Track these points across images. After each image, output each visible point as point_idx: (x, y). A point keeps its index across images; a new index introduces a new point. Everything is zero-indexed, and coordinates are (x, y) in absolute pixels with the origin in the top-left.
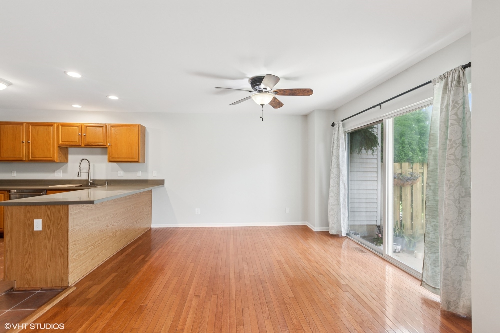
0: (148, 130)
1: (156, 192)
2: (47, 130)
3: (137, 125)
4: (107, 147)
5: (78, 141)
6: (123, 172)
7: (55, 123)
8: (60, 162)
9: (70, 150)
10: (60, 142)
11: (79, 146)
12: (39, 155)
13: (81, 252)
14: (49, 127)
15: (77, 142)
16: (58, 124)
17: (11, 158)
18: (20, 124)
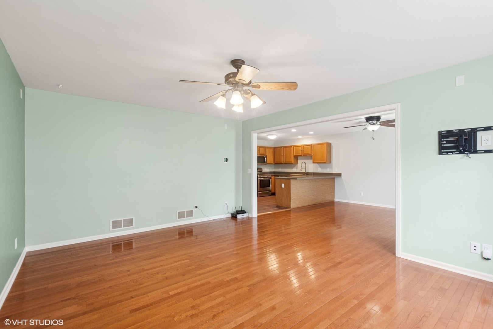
0: (332, 145)
1: (337, 180)
3: (325, 143)
4: (312, 156)
6: (320, 169)
8: (295, 164)
9: (299, 157)
10: (295, 155)
11: (301, 156)
12: (287, 161)
13: (295, 198)
14: (290, 148)
15: (301, 154)
17: (279, 163)
18: (281, 147)
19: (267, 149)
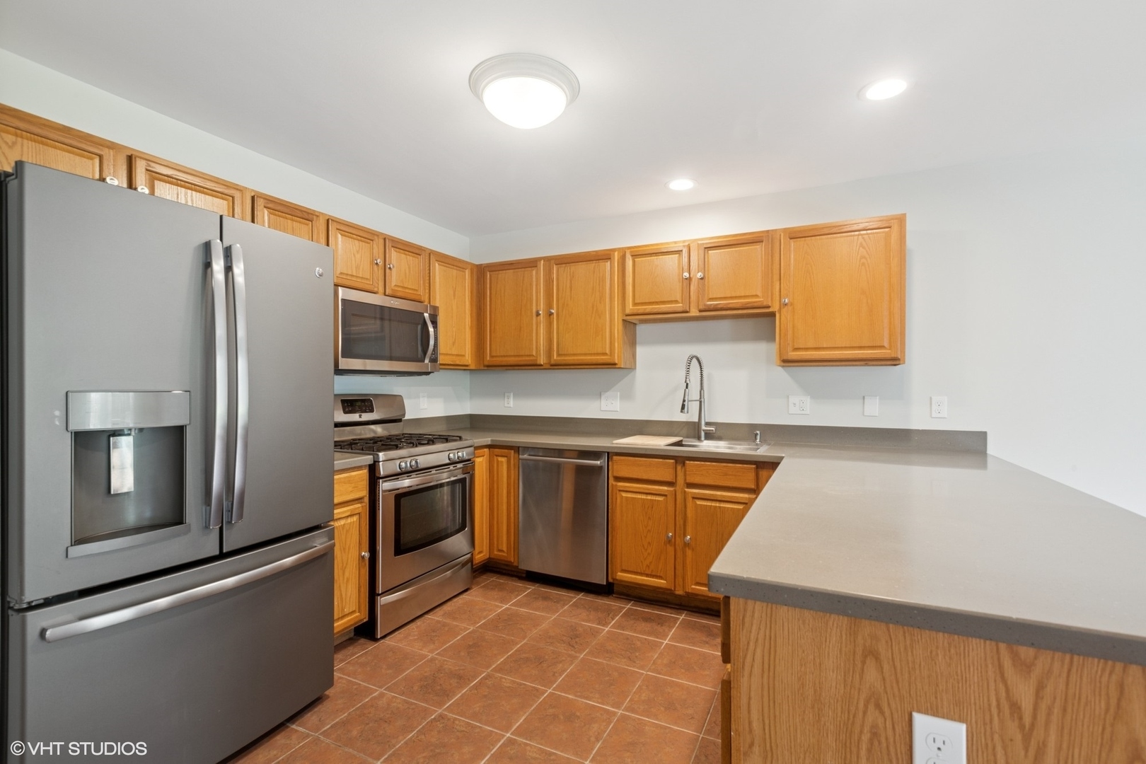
2: (594, 272)
4: (773, 315)
5: (679, 298)
7: (614, 250)
10: (630, 307)
11: (678, 316)
12: (579, 348)
14: (602, 264)
15: (676, 302)
16: (623, 252)
17: (512, 360)
18: (532, 264)
19: (437, 268)
